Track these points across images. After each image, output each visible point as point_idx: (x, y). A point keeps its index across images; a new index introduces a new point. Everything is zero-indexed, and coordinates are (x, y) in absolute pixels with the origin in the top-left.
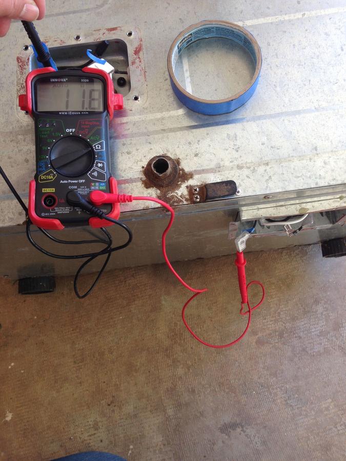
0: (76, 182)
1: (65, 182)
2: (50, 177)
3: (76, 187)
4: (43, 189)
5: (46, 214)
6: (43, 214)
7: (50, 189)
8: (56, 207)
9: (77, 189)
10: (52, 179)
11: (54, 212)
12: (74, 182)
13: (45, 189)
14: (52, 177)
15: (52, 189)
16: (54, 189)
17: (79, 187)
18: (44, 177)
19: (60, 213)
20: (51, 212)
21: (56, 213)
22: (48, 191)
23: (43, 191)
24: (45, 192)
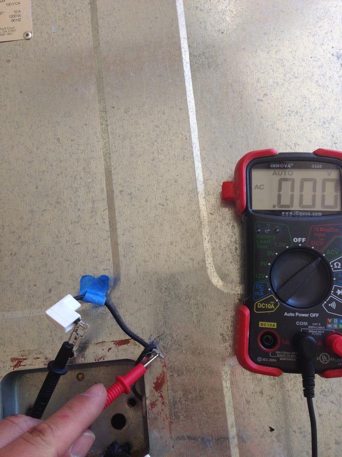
0: (306, 315)
1: (291, 314)
2: (271, 306)
3: (306, 324)
4: (260, 323)
5: (264, 360)
7: (269, 323)
8: (278, 350)
9: (307, 327)
10: (272, 309)
11: (275, 358)
12: (303, 315)
13: (263, 323)
14: (273, 306)
16: (275, 324)
17: (310, 324)
19: (284, 359)
20: (271, 358)
21: (278, 359)
22: (267, 327)
23: (260, 326)
24: (263, 326)
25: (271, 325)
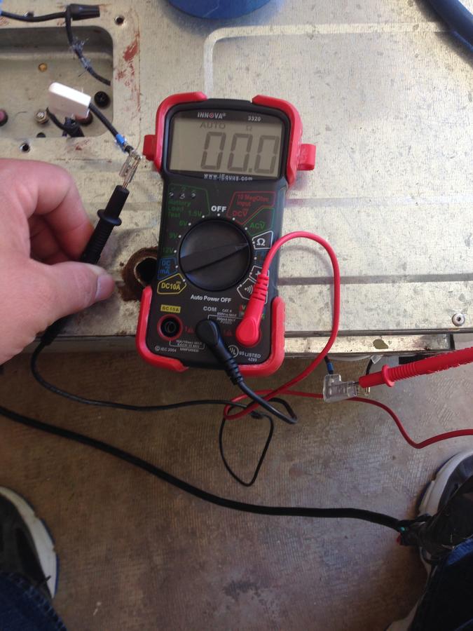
0: (216, 300)
1: (199, 298)
2: (176, 287)
3: (214, 309)
4: (162, 306)
5: (162, 349)
6: (157, 349)
7: (173, 307)
8: (179, 339)
9: (215, 313)
10: (178, 291)
11: (175, 348)
12: (212, 299)
13: (166, 306)
14: (178, 287)
15: (176, 307)
16: (179, 308)
17: (220, 311)
18: (165, 286)
19: (185, 350)
20: (170, 347)
21: (178, 349)
22: (169, 311)
23: (162, 310)
24: (165, 310)
25: (174, 309)
